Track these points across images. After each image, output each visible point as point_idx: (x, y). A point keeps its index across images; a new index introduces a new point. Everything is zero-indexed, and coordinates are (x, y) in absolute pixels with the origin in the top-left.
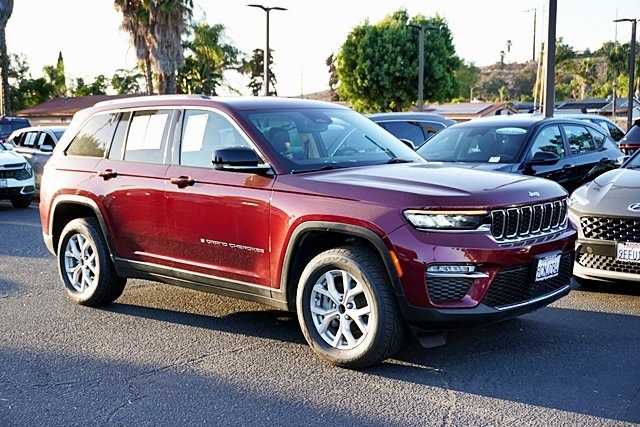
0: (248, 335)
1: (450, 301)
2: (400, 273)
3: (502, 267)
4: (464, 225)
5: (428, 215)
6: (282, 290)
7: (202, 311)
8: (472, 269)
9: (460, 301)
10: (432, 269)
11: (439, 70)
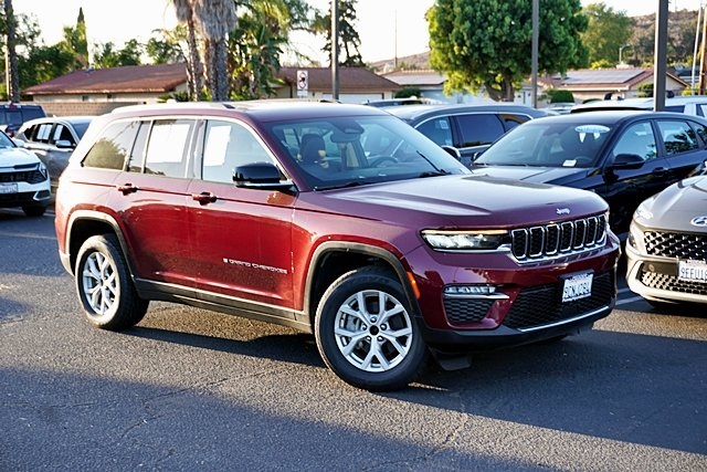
0: (273, 359)
1: (469, 322)
2: (418, 294)
3: (524, 288)
4: (484, 245)
5: (447, 235)
6: (306, 312)
7: (229, 335)
8: (492, 290)
9: (480, 322)
10: (451, 290)
11: (560, 33)
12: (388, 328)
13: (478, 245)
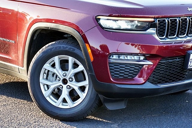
0: (8, 96)
1: (125, 79)
2: (92, 58)
3: (163, 58)
4: (138, 28)
5: (113, 20)
6: (25, 68)
8: (142, 58)
9: (132, 79)
10: (115, 57)
12: (74, 80)
13: (134, 28)
